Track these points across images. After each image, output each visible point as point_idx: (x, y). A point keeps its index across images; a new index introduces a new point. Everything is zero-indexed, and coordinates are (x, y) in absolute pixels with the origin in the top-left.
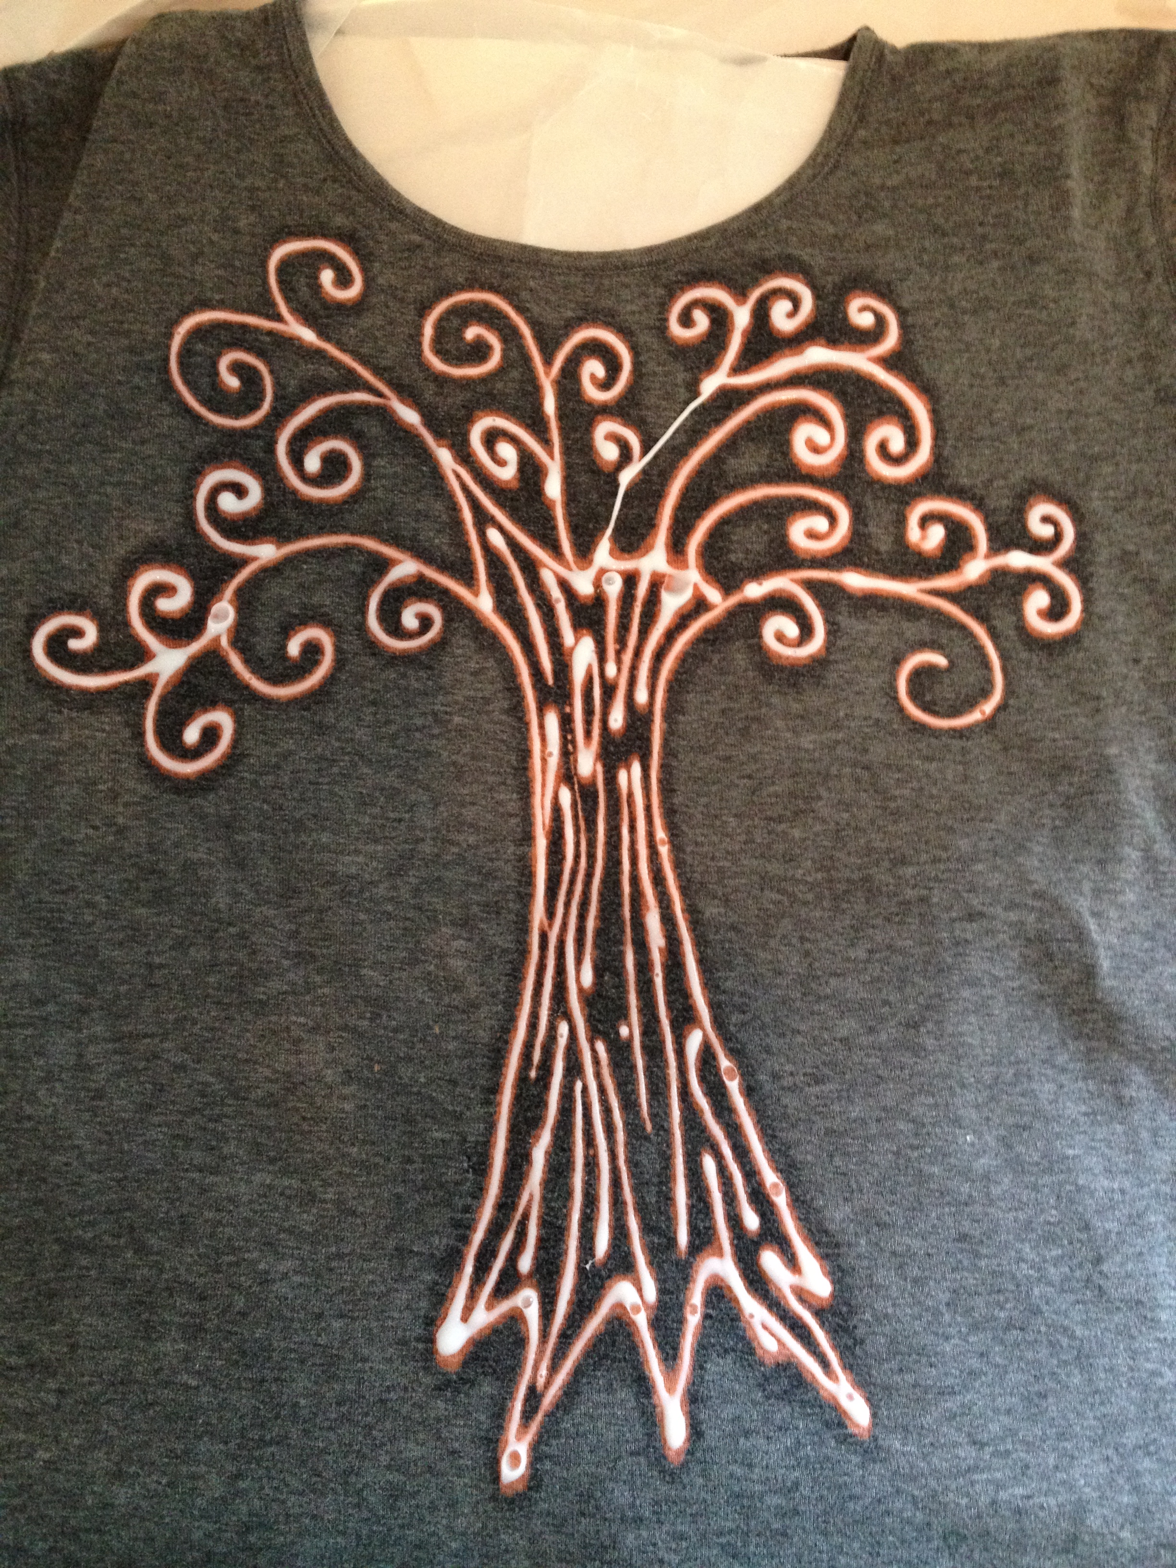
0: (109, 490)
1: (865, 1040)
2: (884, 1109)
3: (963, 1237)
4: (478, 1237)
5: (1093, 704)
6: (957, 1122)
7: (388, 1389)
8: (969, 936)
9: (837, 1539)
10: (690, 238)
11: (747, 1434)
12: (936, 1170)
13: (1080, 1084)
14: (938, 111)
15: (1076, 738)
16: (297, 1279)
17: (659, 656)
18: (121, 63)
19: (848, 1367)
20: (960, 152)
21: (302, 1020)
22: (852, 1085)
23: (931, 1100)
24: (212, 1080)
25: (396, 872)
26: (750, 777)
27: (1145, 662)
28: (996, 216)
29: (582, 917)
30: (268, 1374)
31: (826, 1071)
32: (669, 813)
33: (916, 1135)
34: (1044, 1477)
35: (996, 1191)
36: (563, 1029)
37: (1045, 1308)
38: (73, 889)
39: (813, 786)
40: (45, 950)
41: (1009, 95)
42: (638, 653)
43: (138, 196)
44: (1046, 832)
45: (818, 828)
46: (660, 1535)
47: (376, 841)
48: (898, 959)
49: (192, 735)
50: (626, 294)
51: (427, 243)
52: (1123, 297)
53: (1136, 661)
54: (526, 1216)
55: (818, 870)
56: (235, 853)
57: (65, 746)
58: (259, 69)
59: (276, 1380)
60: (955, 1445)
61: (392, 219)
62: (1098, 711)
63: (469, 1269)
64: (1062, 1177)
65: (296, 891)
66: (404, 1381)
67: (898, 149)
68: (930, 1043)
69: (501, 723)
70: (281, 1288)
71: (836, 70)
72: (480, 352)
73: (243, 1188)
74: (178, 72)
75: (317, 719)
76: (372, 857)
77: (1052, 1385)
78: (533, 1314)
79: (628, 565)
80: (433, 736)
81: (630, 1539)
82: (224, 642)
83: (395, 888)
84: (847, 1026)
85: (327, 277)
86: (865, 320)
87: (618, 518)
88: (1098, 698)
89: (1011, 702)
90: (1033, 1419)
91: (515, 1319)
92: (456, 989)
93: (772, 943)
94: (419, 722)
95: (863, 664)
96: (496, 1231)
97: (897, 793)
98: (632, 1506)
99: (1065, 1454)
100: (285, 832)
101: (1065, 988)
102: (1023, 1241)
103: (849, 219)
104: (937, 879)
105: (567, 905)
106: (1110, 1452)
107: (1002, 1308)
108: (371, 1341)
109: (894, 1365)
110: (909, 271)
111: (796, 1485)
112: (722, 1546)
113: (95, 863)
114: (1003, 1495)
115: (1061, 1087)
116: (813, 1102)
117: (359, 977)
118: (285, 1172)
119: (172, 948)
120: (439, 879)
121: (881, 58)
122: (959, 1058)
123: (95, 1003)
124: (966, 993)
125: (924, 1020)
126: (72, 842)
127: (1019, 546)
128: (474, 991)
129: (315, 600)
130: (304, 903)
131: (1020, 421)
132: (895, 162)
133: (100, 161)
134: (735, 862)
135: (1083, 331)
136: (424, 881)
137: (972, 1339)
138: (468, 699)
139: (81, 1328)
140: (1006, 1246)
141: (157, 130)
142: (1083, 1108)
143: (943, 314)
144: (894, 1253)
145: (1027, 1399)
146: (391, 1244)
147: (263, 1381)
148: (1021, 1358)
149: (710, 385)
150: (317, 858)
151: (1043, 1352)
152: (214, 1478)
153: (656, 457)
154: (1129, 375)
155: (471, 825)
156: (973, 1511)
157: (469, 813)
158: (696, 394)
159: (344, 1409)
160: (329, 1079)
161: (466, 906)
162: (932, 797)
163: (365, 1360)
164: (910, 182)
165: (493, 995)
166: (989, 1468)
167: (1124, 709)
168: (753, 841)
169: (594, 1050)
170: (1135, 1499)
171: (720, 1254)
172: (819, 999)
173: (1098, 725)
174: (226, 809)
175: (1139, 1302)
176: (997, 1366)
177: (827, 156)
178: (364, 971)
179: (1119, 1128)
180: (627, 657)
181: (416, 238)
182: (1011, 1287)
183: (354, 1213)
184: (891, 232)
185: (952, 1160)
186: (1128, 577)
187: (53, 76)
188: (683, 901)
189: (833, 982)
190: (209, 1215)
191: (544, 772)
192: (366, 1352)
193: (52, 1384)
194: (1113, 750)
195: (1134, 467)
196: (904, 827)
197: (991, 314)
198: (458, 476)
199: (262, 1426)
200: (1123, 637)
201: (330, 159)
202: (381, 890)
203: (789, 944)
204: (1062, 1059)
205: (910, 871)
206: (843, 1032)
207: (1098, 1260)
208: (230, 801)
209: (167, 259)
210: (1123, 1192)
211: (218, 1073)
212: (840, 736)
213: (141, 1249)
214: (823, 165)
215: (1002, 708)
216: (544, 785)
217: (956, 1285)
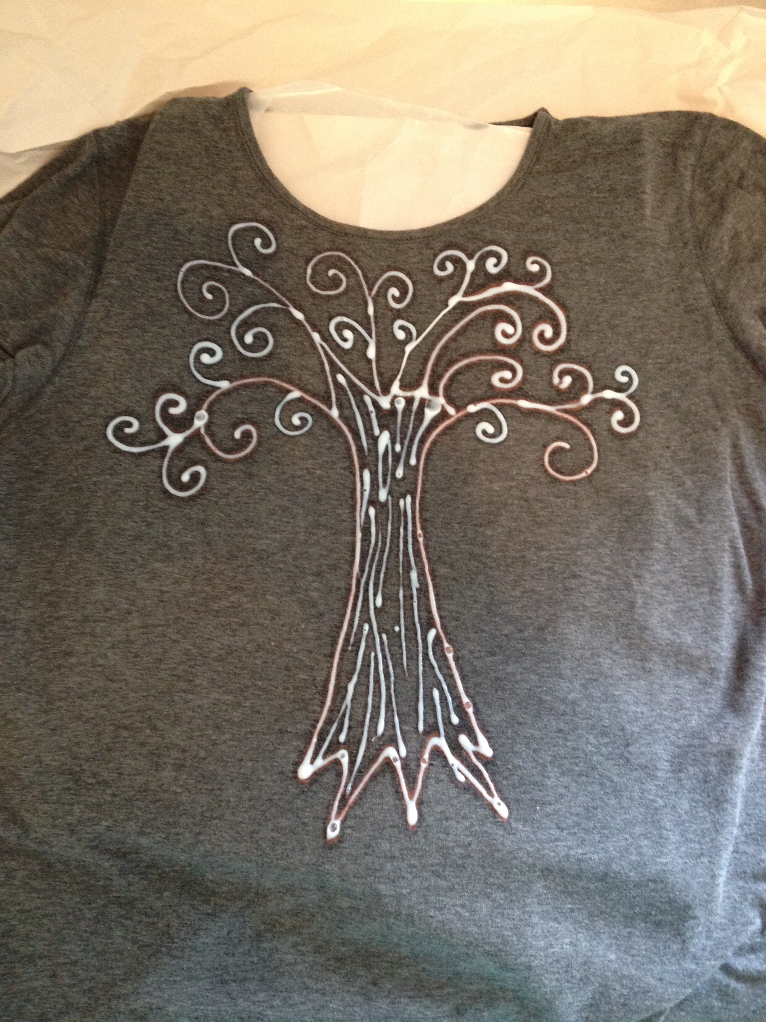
0: (146, 352)
1: (517, 636)
2: (524, 669)
3: (560, 731)
4: (320, 725)
5: (642, 470)
6: (560, 676)
7: (274, 794)
8: (573, 586)
9: (489, 870)
10: (445, 224)
11: (447, 819)
12: (548, 698)
13: (625, 660)
14: (577, 155)
15: (633, 487)
16: (230, 743)
17: (422, 441)
18: (152, 126)
19: (499, 791)
20: (588, 178)
21: (237, 620)
22: (509, 657)
23: (548, 665)
24: (191, 647)
25: (286, 548)
26: (466, 504)
27: (673, 448)
28: (606, 213)
29: (378, 572)
30: (216, 787)
31: (496, 650)
32: (424, 521)
33: (540, 681)
34: (592, 845)
35: (578, 709)
36: (366, 627)
37: (599, 767)
38: (124, 553)
39: (498, 509)
40: (110, 582)
41: (616, 147)
42: (412, 440)
43: (161, 197)
44: (615, 535)
45: (500, 530)
46: (403, 865)
47: (276, 532)
48: (535, 596)
49: (185, 477)
50: (411, 253)
51: (310, 225)
52: (672, 256)
53: (668, 447)
54: (344, 715)
55: (498, 551)
56: (205, 538)
57: (121, 482)
58: (224, 130)
59: (219, 789)
60: (550, 828)
61: (292, 212)
62: (646, 473)
63: (315, 740)
64: (612, 704)
65: (236, 557)
66: (281, 791)
67: (556, 177)
68: (549, 637)
69: (340, 474)
70: (223, 747)
71: (524, 133)
72: (336, 282)
73: (205, 701)
74: (181, 131)
75: (248, 470)
76: (274, 540)
77: (600, 803)
78: (345, 761)
79: (409, 394)
80: (307, 480)
81: (389, 866)
82: (202, 431)
83: (284, 556)
84: (508, 629)
85: (258, 242)
86: (535, 268)
87: (404, 370)
88: (645, 467)
89: (602, 468)
90: (588, 818)
91: (337, 762)
92: (313, 606)
93: (474, 588)
94: (299, 473)
95: (526, 448)
96: (329, 722)
97: (541, 513)
98: (390, 850)
99: (604, 836)
100: (231, 528)
101: (619, 613)
102: (590, 734)
103: (529, 215)
104: (558, 559)
105: (371, 567)
106: (627, 836)
107: (577, 766)
108: (266, 771)
109: (522, 789)
110: (559, 242)
111: (470, 844)
112: (433, 872)
113: (136, 539)
114: (572, 852)
115: (614, 661)
116: (489, 664)
117: (266, 600)
118: (226, 692)
119: (173, 583)
120: (307, 552)
121: (549, 127)
122: (563, 645)
123: (134, 608)
124: (569, 614)
125: (547, 626)
126: (124, 530)
127: (610, 388)
128: (322, 608)
129: (249, 410)
130: (239, 563)
131: (612, 322)
132: (554, 184)
133: (141, 177)
134: (457, 546)
135: (649, 274)
136: (301, 554)
137: (561, 779)
138: (324, 461)
139: (124, 765)
140: (580, 737)
141: (171, 161)
142: (625, 672)
143: (576, 266)
144: (525, 737)
145: (587, 809)
146: (277, 728)
147: (213, 789)
148: (585, 790)
149: (453, 301)
150: (247, 541)
151: (597, 788)
152: (188, 835)
153: (424, 339)
154: (672, 297)
155: (324, 526)
156: (557, 859)
157: (323, 520)
158: (447, 306)
159: (252, 803)
160: (249, 649)
161: (320, 566)
162: (559, 516)
163: (262, 780)
164: (562, 195)
165: (332, 610)
166: (565, 840)
167: (659, 472)
168: (466, 536)
169: (381, 638)
170: (638, 858)
171: (439, 735)
172: (495, 615)
173: (646, 480)
174: (202, 516)
175: (646, 767)
176: (573, 793)
177: (519, 180)
178: (268, 597)
179: (643, 682)
180: (406, 442)
181: (304, 223)
182: (583, 756)
183: (259, 712)
184: (550, 222)
185: (557, 694)
186: (665, 404)
187: (118, 133)
188: (429, 566)
189: (503, 607)
190: (190, 713)
191: (362, 499)
192: (263, 777)
193: (109, 791)
194: (652, 493)
195: (672, 346)
196: (543, 531)
197: (601, 265)
198: (323, 347)
199: (212, 810)
200: (662, 435)
201: (260, 180)
202: (277, 558)
203: (482, 588)
204: (616, 648)
205: (545, 554)
206: (506, 632)
207: (627, 745)
208: (204, 512)
209: (177, 232)
210: (642, 713)
211: (194, 645)
212: (514, 484)
213: (154, 728)
214: (516, 185)
215: (597, 470)
216: (361, 506)
217: (555, 753)
